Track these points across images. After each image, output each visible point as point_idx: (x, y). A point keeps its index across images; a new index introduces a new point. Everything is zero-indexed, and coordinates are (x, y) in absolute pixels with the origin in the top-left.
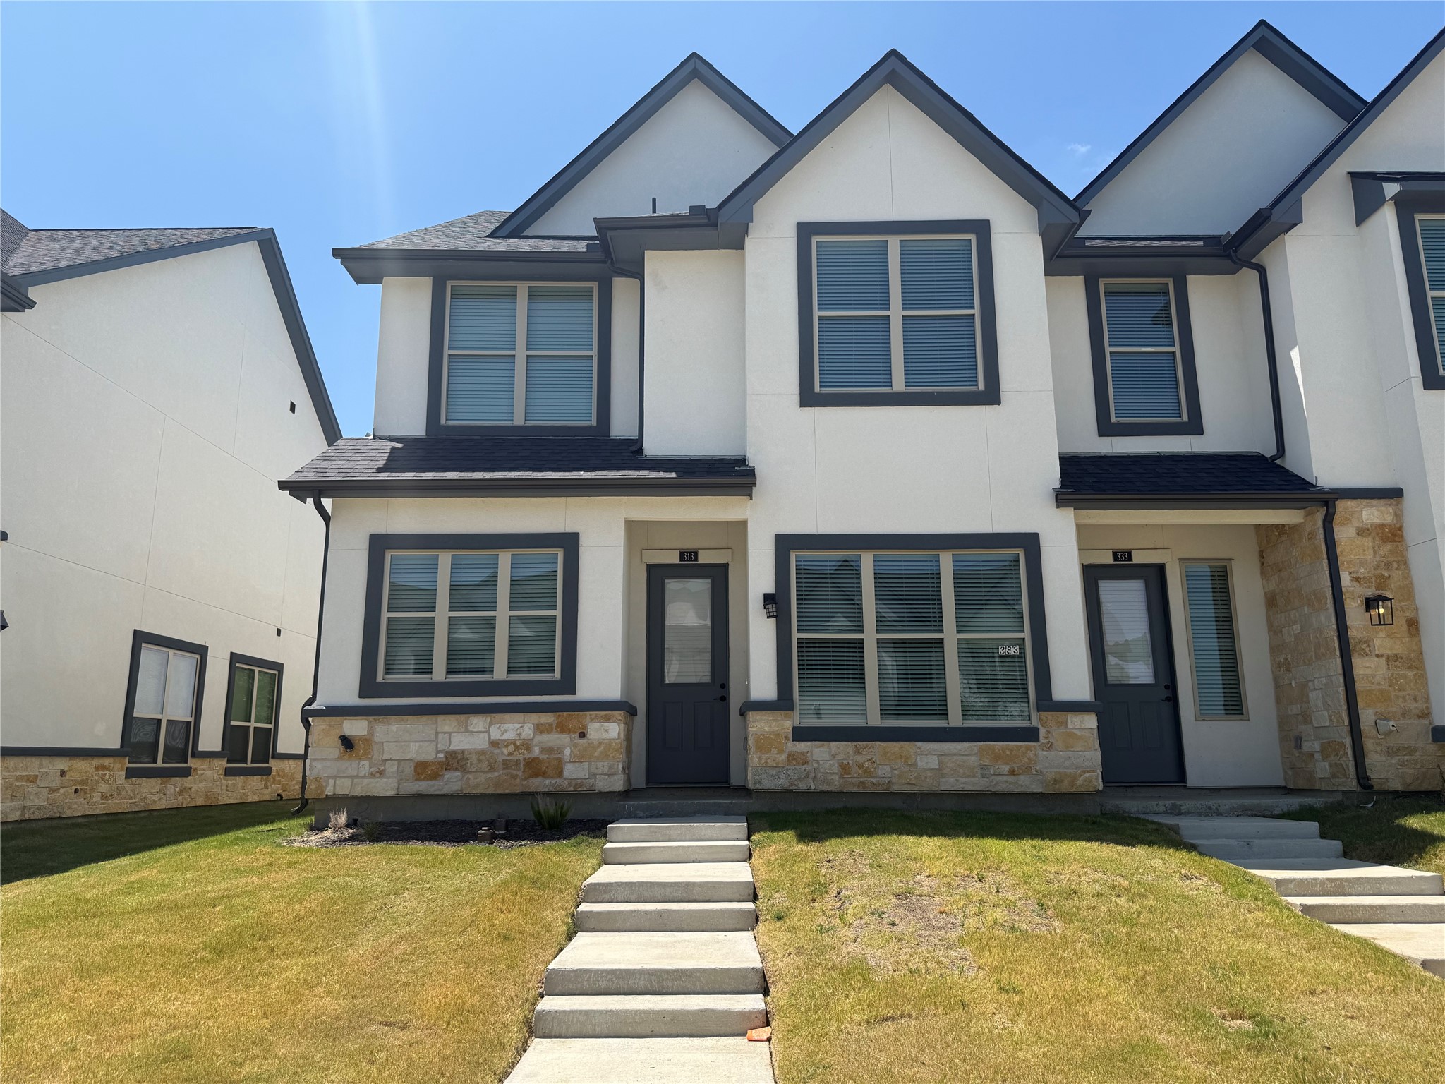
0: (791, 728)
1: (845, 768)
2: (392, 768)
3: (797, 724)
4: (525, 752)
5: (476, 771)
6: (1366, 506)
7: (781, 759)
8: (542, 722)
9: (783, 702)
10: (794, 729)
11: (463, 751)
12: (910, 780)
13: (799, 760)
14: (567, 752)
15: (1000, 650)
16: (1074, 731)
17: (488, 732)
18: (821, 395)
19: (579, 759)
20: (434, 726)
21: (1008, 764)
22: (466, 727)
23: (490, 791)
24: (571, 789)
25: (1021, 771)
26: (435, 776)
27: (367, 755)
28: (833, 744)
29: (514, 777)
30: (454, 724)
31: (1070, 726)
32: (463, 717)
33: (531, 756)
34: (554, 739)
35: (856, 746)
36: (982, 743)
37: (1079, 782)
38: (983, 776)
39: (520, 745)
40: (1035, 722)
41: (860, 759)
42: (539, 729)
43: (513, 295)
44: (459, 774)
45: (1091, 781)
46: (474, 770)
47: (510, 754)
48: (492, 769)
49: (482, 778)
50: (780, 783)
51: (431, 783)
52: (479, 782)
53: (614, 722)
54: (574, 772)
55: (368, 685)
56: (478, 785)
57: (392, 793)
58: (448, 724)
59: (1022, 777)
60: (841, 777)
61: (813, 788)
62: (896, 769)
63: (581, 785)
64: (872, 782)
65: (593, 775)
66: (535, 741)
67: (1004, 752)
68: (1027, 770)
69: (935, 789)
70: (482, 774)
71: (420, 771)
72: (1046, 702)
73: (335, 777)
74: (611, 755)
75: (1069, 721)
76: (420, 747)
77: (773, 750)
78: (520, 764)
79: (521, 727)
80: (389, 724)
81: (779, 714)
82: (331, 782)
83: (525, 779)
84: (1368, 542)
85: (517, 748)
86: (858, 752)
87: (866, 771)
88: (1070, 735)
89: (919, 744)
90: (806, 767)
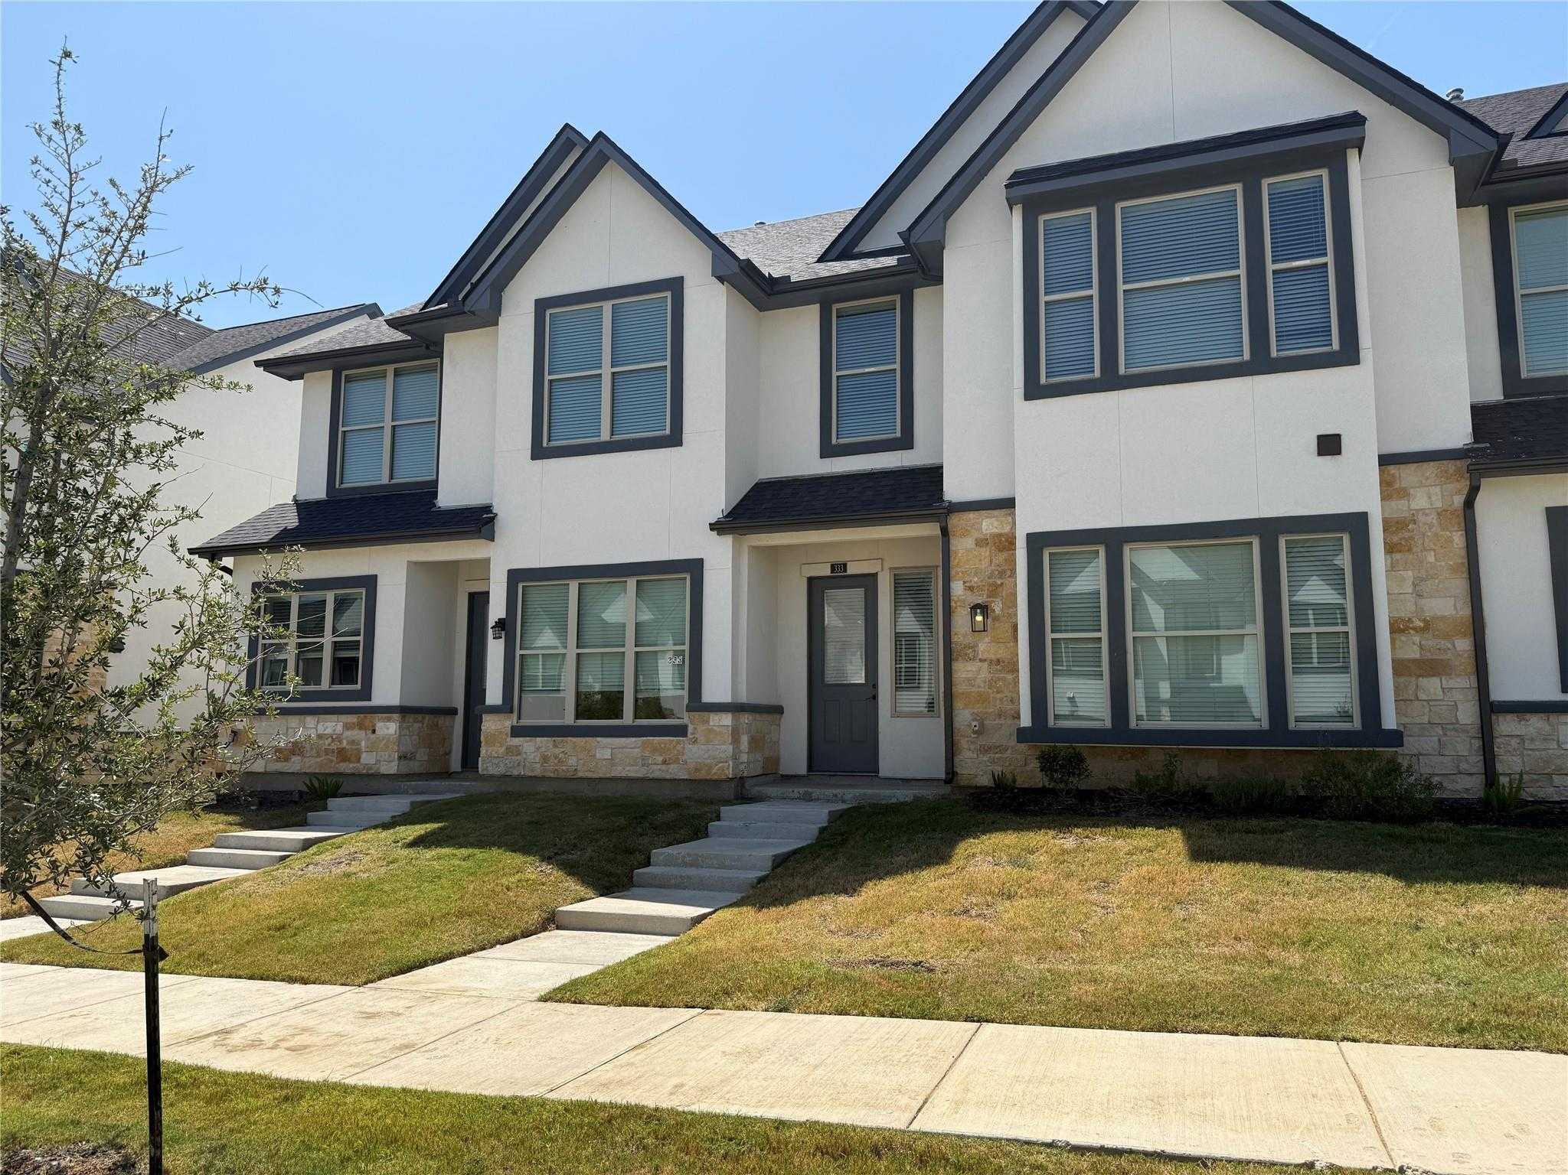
0: (510, 727)
1: (545, 759)
3: (515, 723)
4: (338, 743)
5: (310, 757)
6: (987, 517)
7: (502, 751)
8: (349, 721)
9: (506, 707)
10: (512, 727)
11: (302, 742)
12: (591, 768)
13: (514, 752)
14: (364, 744)
16: (714, 727)
17: (316, 729)
18: (547, 449)
19: (371, 749)
20: (285, 724)
21: (662, 755)
22: (304, 725)
23: (317, 771)
24: (365, 771)
25: (671, 762)
26: (287, 760)
28: (538, 739)
29: (332, 761)
30: (298, 721)
31: (711, 724)
32: (303, 717)
33: (341, 746)
34: (356, 734)
35: (554, 740)
36: (644, 739)
37: (716, 772)
38: (643, 766)
39: (336, 738)
40: (686, 721)
41: (557, 751)
42: (347, 727)
43: (384, 376)
44: (299, 758)
45: (724, 772)
46: (309, 755)
47: (329, 745)
48: (319, 756)
49: (313, 761)
50: (500, 769)
51: (284, 764)
52: (310, 764)
53: (393, 721)
54: (367, 759)
56: (309, 767)
57: (260, 771)
58: (295, 721)
59: (672, 766)
60: (542, 765)
61: (522, 773)
62: (581, 760)
63: (371, 769)
64: (563, 770)
65: (378, 761)
66: (344, 735)
67: (660, 746)
68: (676, 761)
69: (609, 776)
70: (313, 759)
71: (278, 755)
72: (696, 704)
74: (391, 747)
75: (711, 719)
76: (279, 738)
77: (496, 744)
78: (334, 752)
79: (336, 725)
80: (260, 723)
81: (502, 716)
83: (338, 763)
85: (333, 740)
86: (555, 746)
87: (559, 761)
88: (711, 731)
89: (599, 739)
90: (519, 757)
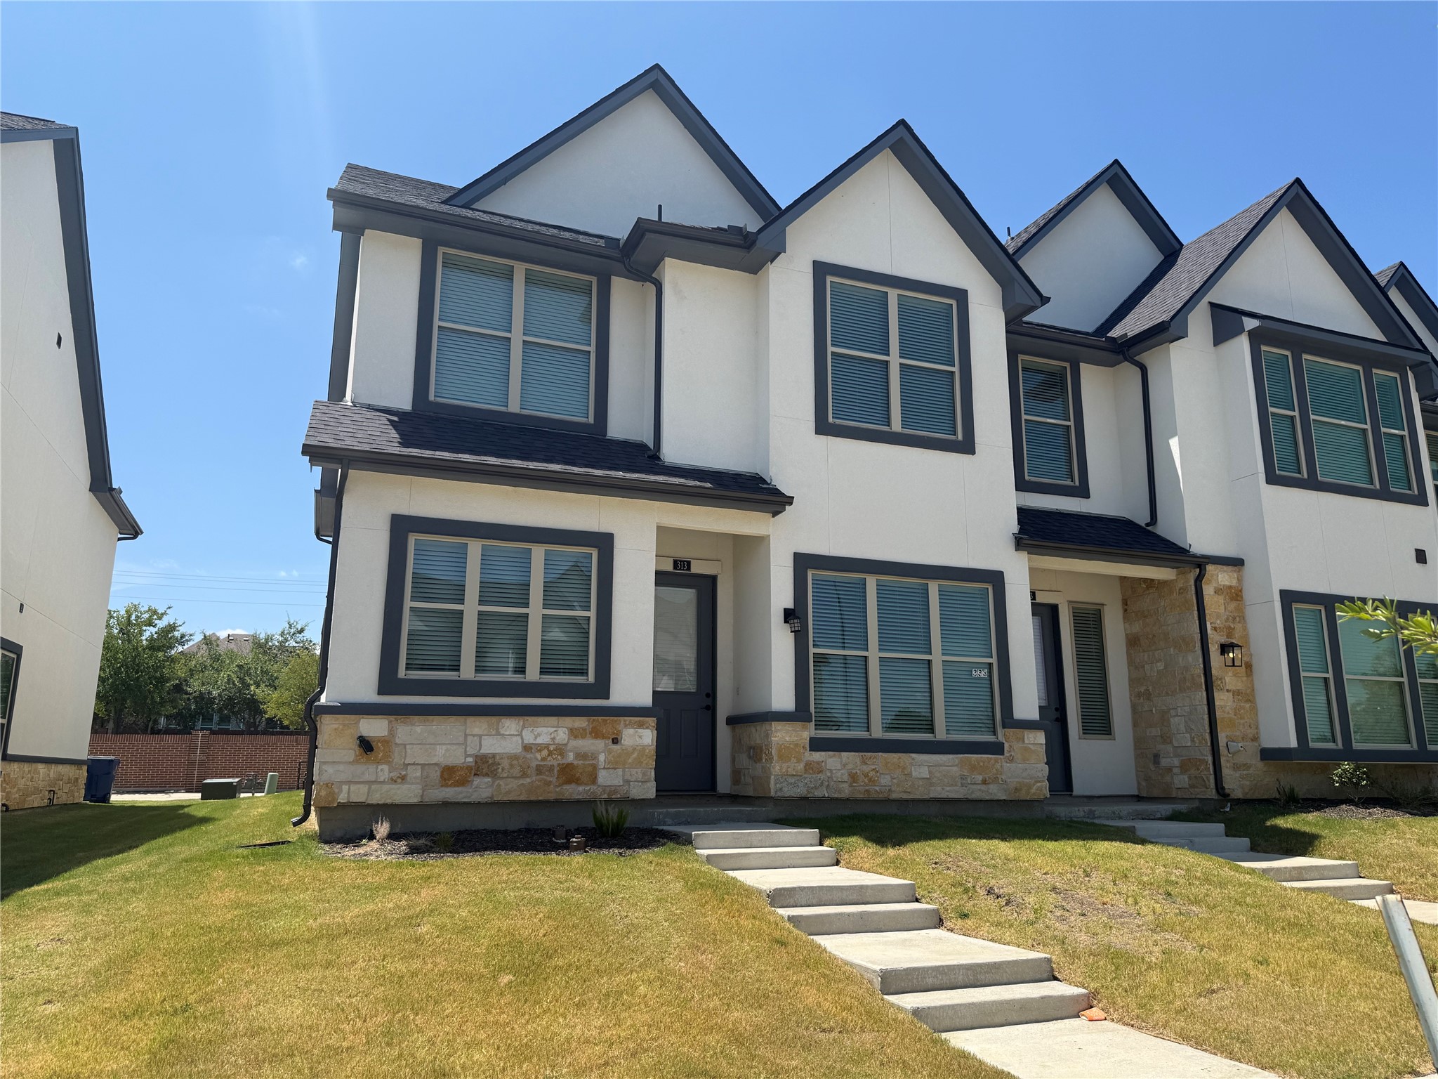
0: (808, 739)
1: (853, 777)
2: (415, 773)
3: (813, 735)
4: (559, 757)
5: (507, 777)
6: (1220, 571)
7: (799, 767)
8: (576, 726)
9: (800, 714)
10: (811, 739)
11: (494, 756)
12: (906, 788)
13: (814, 769)
14: (602, 758)
15: (973, 672)
16: (1030, 746)
17: (520, 735)
18: (834, 425)
19: (613, 766)
20: (463, 728)
21: (981, 774)
22: (497, 729)
23: (522, 798)
24: (606, 796)
25: (991, 781)
26: (463, 782)
27: (387, 759)
28: (844, 754)
29: (549, 783)
30: (485, 726)
31: (1026, 741)
32: (494, 719)
33: (564, 761)
34: (588, 744)
35: (862, 756)
36: (962, 755)
37: (1033, 790)
38: (962, 786)
39: (554, 750)
40: (1001, 738)
41: (865, 768)
42: (574, 733)
44: (490, 780)
45: (1041, 790)
46: (505, 775)
47: (543, 759)
48: (524, 775)
49: (513, 784)
50: (799, 791)
51: (459, 789)
52: (510, 788)
53: (647, 728)
54: (608, 779)
55: (388, 680)
56: (509, 792)
57: (414, 800)
58: (477, 726)
59: (991, 786)
60: (851, 786)
61: (827, 796)
62: (894, 778)
63: (615, 792)
64: (875, 791)
65: (627, 782)
66: (569, 747)
67: (979, 764)
68: (996, 780)
69: (926, 797)
70: (512, 780)
71: (446, 776)
72: (1010, 721)
73: (349, 783)
74: (645, 762)
75: (1026, 737)
76: (447, 750)
77: (792, 759)
78: (553, 770)
79: (555, 731)
80: (413, 725)
81: (799, 725)
82: (345, 788)
83: (560, 785)
84: (1221, 599)
85: (550, 753)
86: (864, 763)
87: (870, 780)
88: (1026, 749)
89: (914, 755)
90: (821, 776)
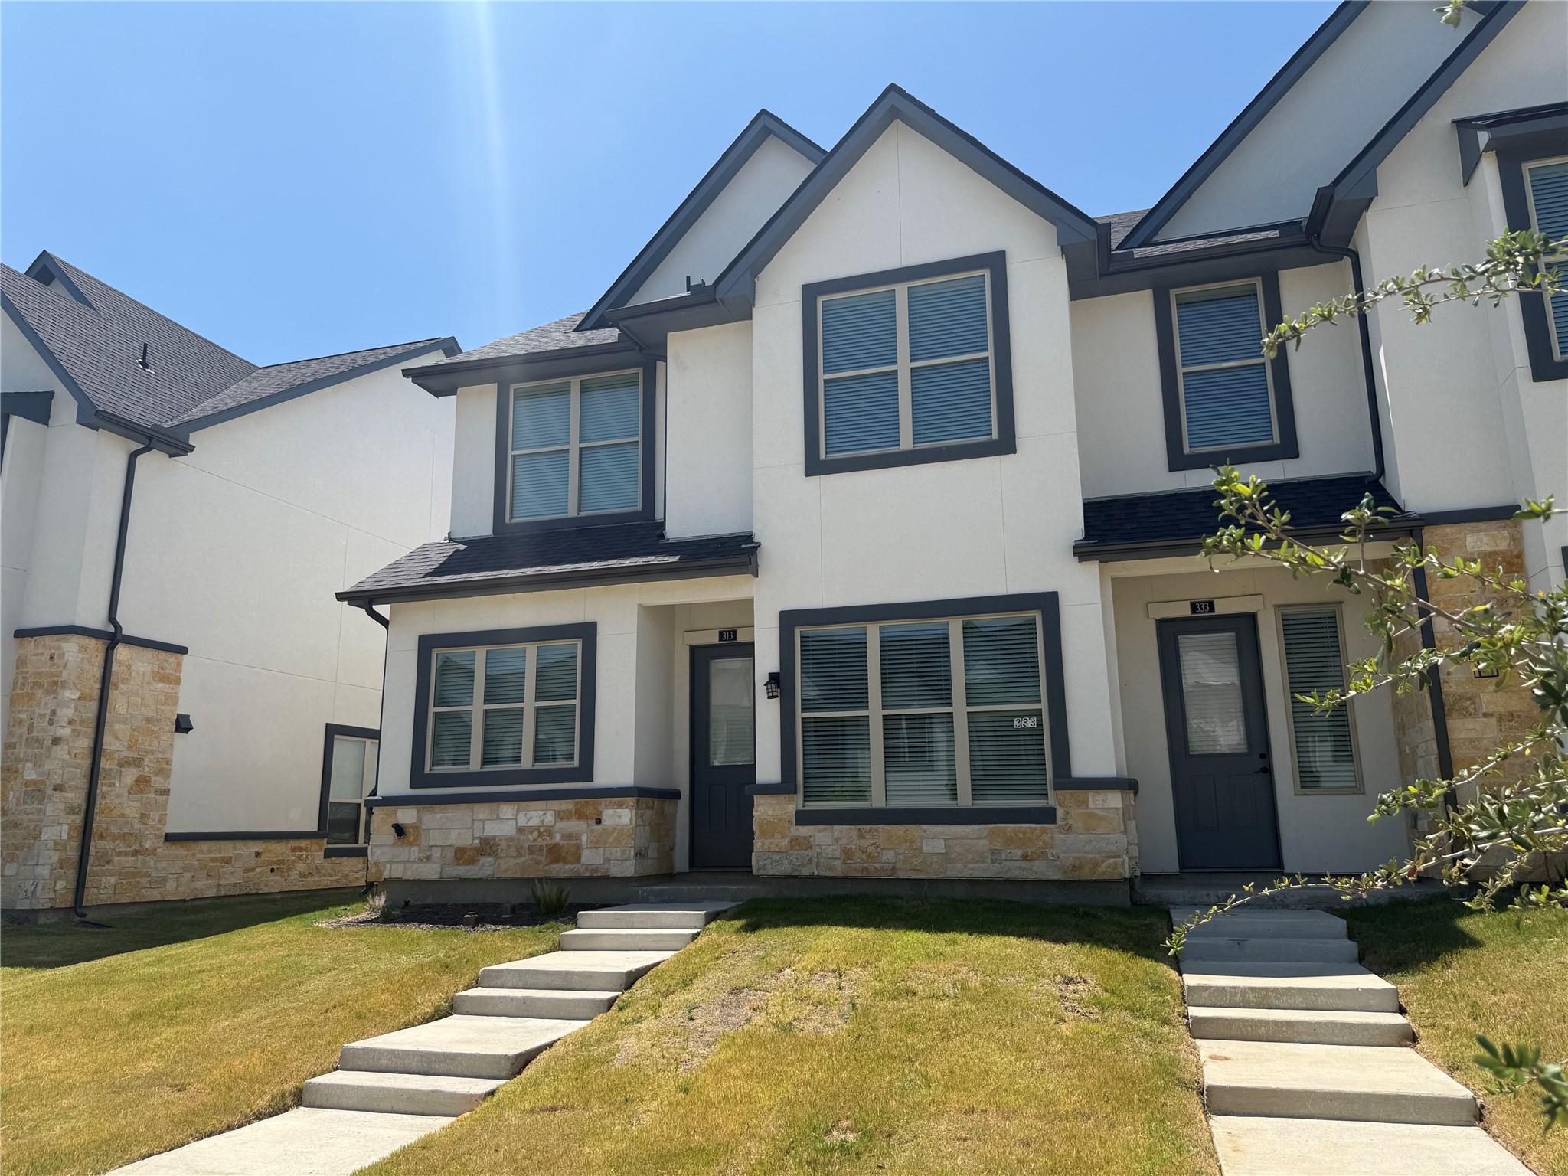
0: (794, 812)
1: (848, 853)
2: (436, 854)
3: (800, 807)
4: (548, 838)
5: (506, 857)
7: (784, 843)
8: (563, 809)
9: (785, 786)
10: (798, 812)
11: (494, 838)
12: (915, 865)
13: (802, 845)
14: (584, 838)
15: (1016, 723)
16: (1095, 811)
17: (516, 819)
18: (827, 462)
19: (595, 845)
20: (471, 814)
21: (1021, 848)
22: (498, 816)
23: (518, 875)
24: (588, 874)
25: (1036, 856)
26: (472, 862)
27: (416, 842)
28: (836, 827)
29: (538, 862)
30: (488, 812)
31: (1091, 805)
32: (495, 805)
33: (553, 842)
34: (573, 825)
35: (860, 829)
36: (993, 825)
37: (1102, 868)
38: (993, 862)
39: (544, 831)
40: (1052, 800)
41: (864, 843)
42: (561, 816)
43: (566, 391)
44: (491, 859)
45: (1115, 868)
46: (504, 855)
47: (534, 840)
48: (519, 855)
49: (511, 862)
50: (783, 868)
51: (468, 867)
52: (508, 866)
53: (626, 808)
54: (591, 858)
55: (418, 777)
56: (506, 870)
57: (436, 877)
58: (482, 811)
59: (1037, 863)
60: (844, 862)
61: (816, 873)
62: (901, 854)
63: (597, 870)
64: (876, 868)
65: (607, 860)
66: (557, 828)
67: (1016, 835)
68: (1043, 855)
69: (942, 876)
70: (511, 859)
71: (459, 856)
72: (1066, 780)
73: (391, 862)
74: (624, 841)
75: (1090, 800)
76: (459, 834)
77: (776, 835)
78: (543, 850)
79: (545, 814)
80: (435, 812)
81: (783, 798)
82: (388, 866)
83: (548, 864)
85: (540, 834)
86: (861, 836)
87: (869, 856)
88: (1092, 815)
89: (925, 827)
90: (809, 852)
